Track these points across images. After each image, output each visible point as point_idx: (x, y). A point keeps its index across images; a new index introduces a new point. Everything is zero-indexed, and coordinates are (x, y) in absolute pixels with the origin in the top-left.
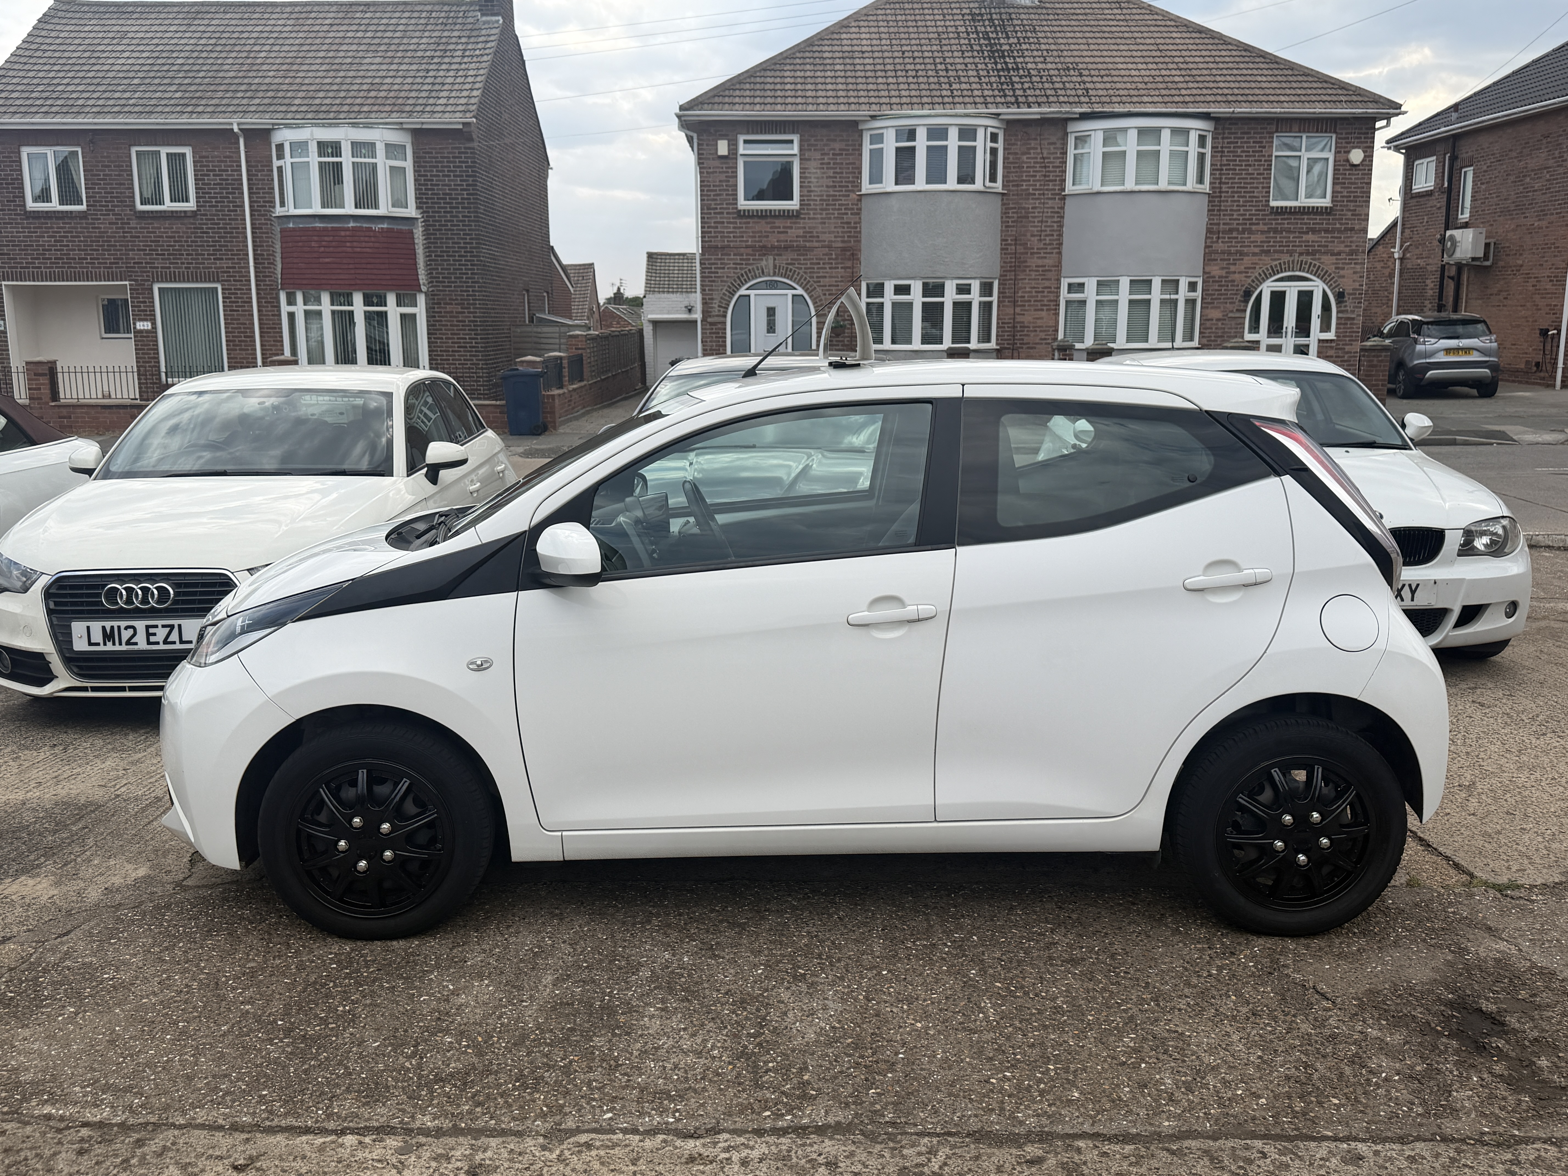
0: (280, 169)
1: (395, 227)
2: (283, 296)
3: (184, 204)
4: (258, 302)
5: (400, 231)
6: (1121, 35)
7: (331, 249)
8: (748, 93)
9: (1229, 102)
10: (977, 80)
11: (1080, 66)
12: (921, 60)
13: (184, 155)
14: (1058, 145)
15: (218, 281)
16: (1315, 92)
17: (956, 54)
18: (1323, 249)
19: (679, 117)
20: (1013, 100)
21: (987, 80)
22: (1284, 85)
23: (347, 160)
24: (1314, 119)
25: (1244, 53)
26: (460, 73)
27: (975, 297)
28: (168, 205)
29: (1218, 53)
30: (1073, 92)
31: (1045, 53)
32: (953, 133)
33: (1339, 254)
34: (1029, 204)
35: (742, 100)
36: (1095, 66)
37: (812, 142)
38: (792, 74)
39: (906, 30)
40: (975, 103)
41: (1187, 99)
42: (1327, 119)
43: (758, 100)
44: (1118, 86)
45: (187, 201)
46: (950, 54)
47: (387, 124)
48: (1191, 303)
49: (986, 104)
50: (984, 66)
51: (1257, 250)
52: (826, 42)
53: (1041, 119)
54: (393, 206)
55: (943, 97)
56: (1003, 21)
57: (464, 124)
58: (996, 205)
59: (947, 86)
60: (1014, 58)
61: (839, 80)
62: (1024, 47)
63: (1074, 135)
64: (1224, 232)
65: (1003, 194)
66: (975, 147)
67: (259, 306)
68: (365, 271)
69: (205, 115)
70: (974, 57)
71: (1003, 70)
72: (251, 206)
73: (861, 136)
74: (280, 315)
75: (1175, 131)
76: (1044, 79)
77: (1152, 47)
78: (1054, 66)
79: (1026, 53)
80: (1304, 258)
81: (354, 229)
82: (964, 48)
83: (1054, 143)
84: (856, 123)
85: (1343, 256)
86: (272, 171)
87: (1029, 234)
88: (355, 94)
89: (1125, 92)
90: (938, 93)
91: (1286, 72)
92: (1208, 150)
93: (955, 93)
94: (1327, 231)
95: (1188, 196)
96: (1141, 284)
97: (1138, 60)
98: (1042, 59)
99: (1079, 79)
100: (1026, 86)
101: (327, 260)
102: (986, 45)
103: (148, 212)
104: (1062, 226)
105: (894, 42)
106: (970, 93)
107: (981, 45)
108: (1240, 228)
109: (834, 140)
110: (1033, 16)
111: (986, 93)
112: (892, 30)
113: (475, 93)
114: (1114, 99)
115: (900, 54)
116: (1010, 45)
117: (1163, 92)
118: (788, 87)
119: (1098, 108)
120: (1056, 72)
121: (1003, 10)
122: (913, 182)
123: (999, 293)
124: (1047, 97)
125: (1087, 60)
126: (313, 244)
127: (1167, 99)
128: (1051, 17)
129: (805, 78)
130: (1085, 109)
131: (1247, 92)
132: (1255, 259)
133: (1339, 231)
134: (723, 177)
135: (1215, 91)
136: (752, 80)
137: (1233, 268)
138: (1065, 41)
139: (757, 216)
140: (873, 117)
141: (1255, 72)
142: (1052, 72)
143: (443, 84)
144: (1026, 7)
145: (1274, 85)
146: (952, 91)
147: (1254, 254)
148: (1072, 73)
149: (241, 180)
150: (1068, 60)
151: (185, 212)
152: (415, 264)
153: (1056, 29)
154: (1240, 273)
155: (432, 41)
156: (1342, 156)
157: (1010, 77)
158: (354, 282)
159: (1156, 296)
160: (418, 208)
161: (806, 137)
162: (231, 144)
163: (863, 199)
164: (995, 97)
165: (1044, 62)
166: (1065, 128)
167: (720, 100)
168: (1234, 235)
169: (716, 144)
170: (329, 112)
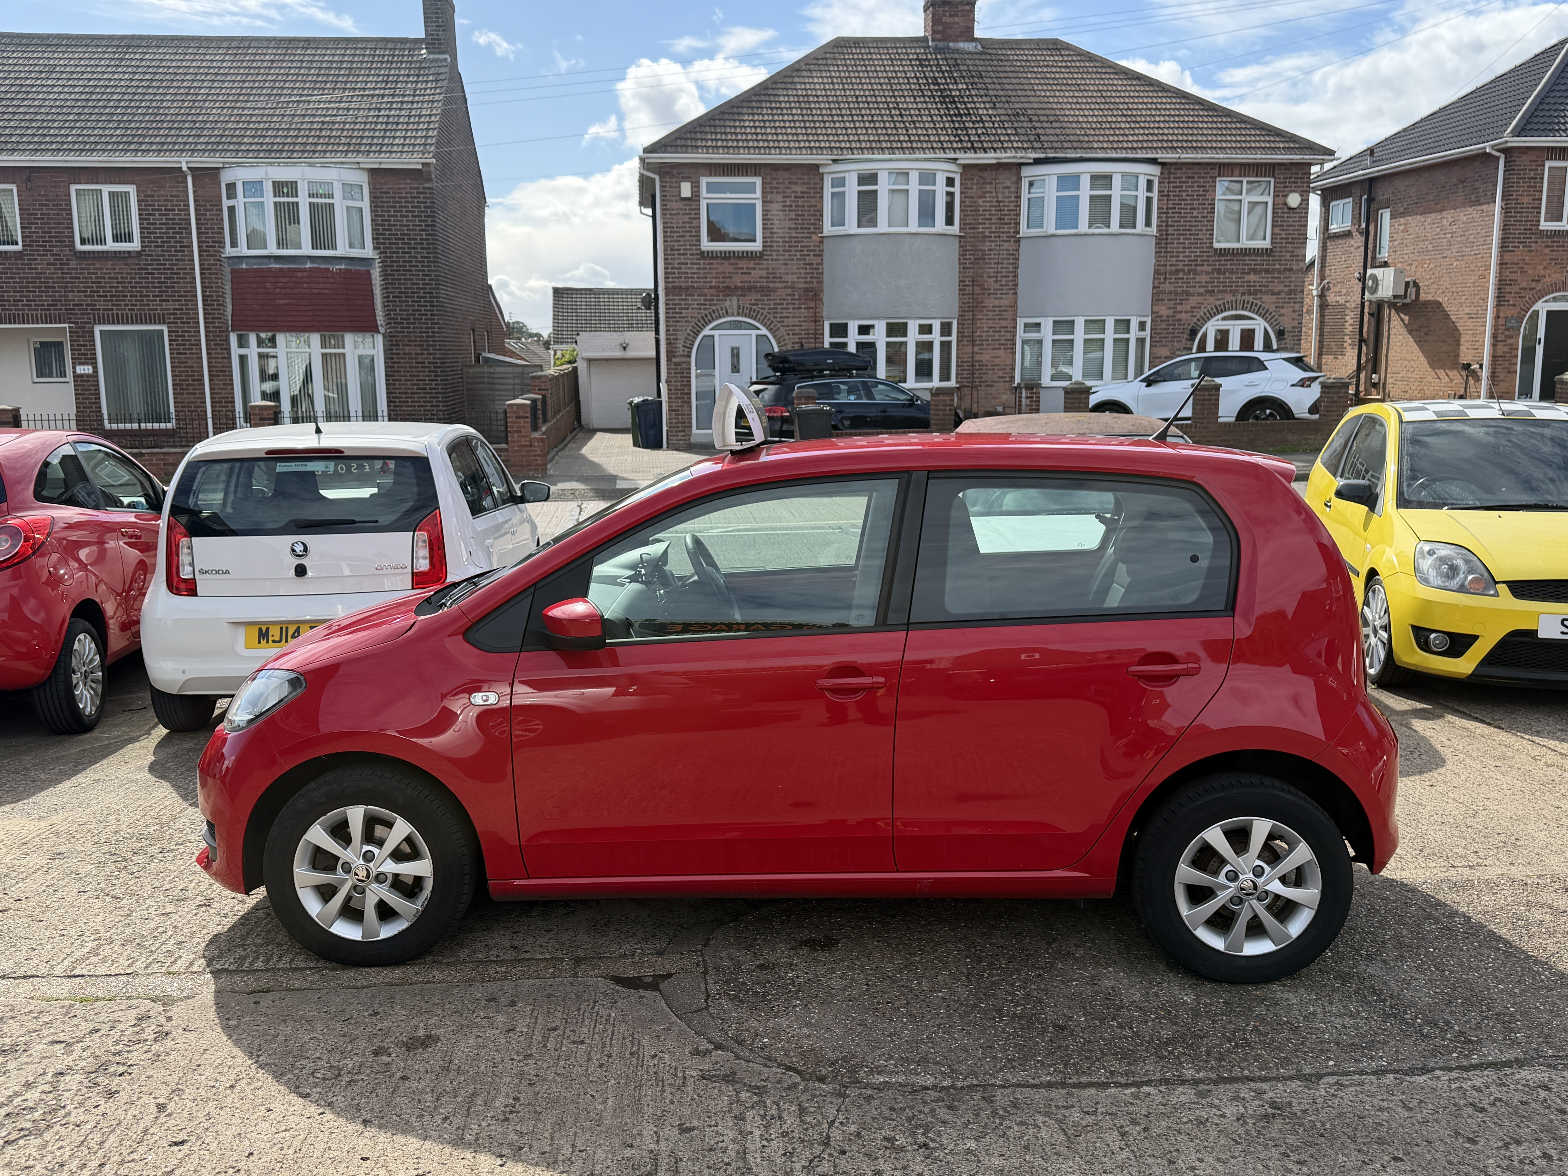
0: (232, 209)
1: (352, 268)
2: (233, 338)
3: (128, 244)
4: (207, 345)
5: (357, 272)
6: (1064, 81)
7: (288, 291)
8: (709, 136)
9: (1175, 148)
10: (932, 125)
11: (1029, 112)
12: (875, 106)
13: (127, 193)
14: (1013, 189)
15: (164, 323)
16: (1254, 138)
17: (908, 99)
18: (1263, 289)
19: (642, 160)
20: (969, 145)
21: (941, 125)
22: (1224, 132)
23: (303, 201)
24: (1253, 165)
25: (1183, 100)
26: (413, 112)
27: (936, 337)
28: (111, 245)
29: (1159, 100)
30: (1025, 138)
32: (914, 178)
33: (1279, 293)
34: (986, 246)
35: (704, 143)
36: (1043, 112)
37: (775, 185)
38: (751, 117)
39: (856, 74)
40: (933, 148)
41: (1135, 145)
42: (1266, 164)
43: (720, 143)
44: (1068, 131)
45: (130, 240)
46: (903, 99)
47: (343, 163)
48: (1141, 341)
49: (944, 149)
50: (936, 112)
51: (1202, 290)
52: (779, 86)
53: (998, 164)
54: (351, 247)
55: (901, 142)
56: (950, 66)
57: (423, 164)
58: (954, 247)
59: (904, 132)
60: (965, 103)
61: (797, 124)
62: (973, 92)
63: (1027, 180)
64: (1171, 273)
65: (961, 237)
66: (933, 191)
67: (208, 349)
68: (323, 313)
69: (151, 154)
70: (925, 102)
71: (955, 115)
72: (199, 247)
73: (822, 179)
74: (230, 358)
75: (1125, 176)
76: (996, 125)
78: (1004, 112)
79: (976, 99)
80: (1246, 297)
81: (311, 270)
82: (915, 93)
84: (817, 167)
85: (1283, 295)
86: (221, 210)
87: (985, 276)
88: (307, 133)
89: (1076, 138)
90: (896, 138)
91: (1224, 119)
92: (1155, 195)
93: (913, 138)
94: (1267, 271)
95: (1139, 238)
96: (1095, 324)
97: (1083, 106)
98: (992, 105)
99: (1030, 125)
100: (980, 131)
101: (283, 302)
102: (936, 91)
103: (89, 252)
104: (1017, 268)
105: (846, 87)
106: (926, 138)
107: (931, 91)
108: (1186, 268)
109: (796, 183)
110: (977, 62)
111: (942, 138)
112: (843, 74)
113: (432, 133)
114: (1066, 145)
115: (854, 99)
117: (1112, 138)
118: (748, 130)
119: (1051, 154)
121: (948, 56)
122: (875, 225)
123: (958, 332)
124: (1002, 142)
125: (1035, 106)
126: (268, 285)
127: (1116, 145)
128: (995, 63)
129: (764, 121)
130: (1038, 155)
131: (1191, 138)
132: (1201, 299)
133: (1279, 271)
134: (686, 218)
135: (1161, 137)
136: (712, 123)
137: (1179, 308)
138: (1012, 87)
139: (721, 257)
140: (835, 161)
141: (1196, 119)
142: (1003, 118)
143: (397, 124)
144: (970, 53)
145: (1215, 132)
146: (909, 136)
147: (1199, 294)
148: (1022, 118)
149: (189, 219)
150: (1016, 106)
151: (129, 252)
152: (373, 305)
153: (1002, 75)
154: (1186, 312)
155: (381, 79)
156: (1280, 200)
157: (963, 122)
158: (311, 324)
159: (1109, 335)
160: (375, 248)
161: (768, 180)
162: (178, 182)
163: (825, 240)
164: (951, 142)
165: (994, 108)
166: (1019, 173)
167: (683, 142)
168: (1181, 275)
169: (679, 187)
170: (282, 151)
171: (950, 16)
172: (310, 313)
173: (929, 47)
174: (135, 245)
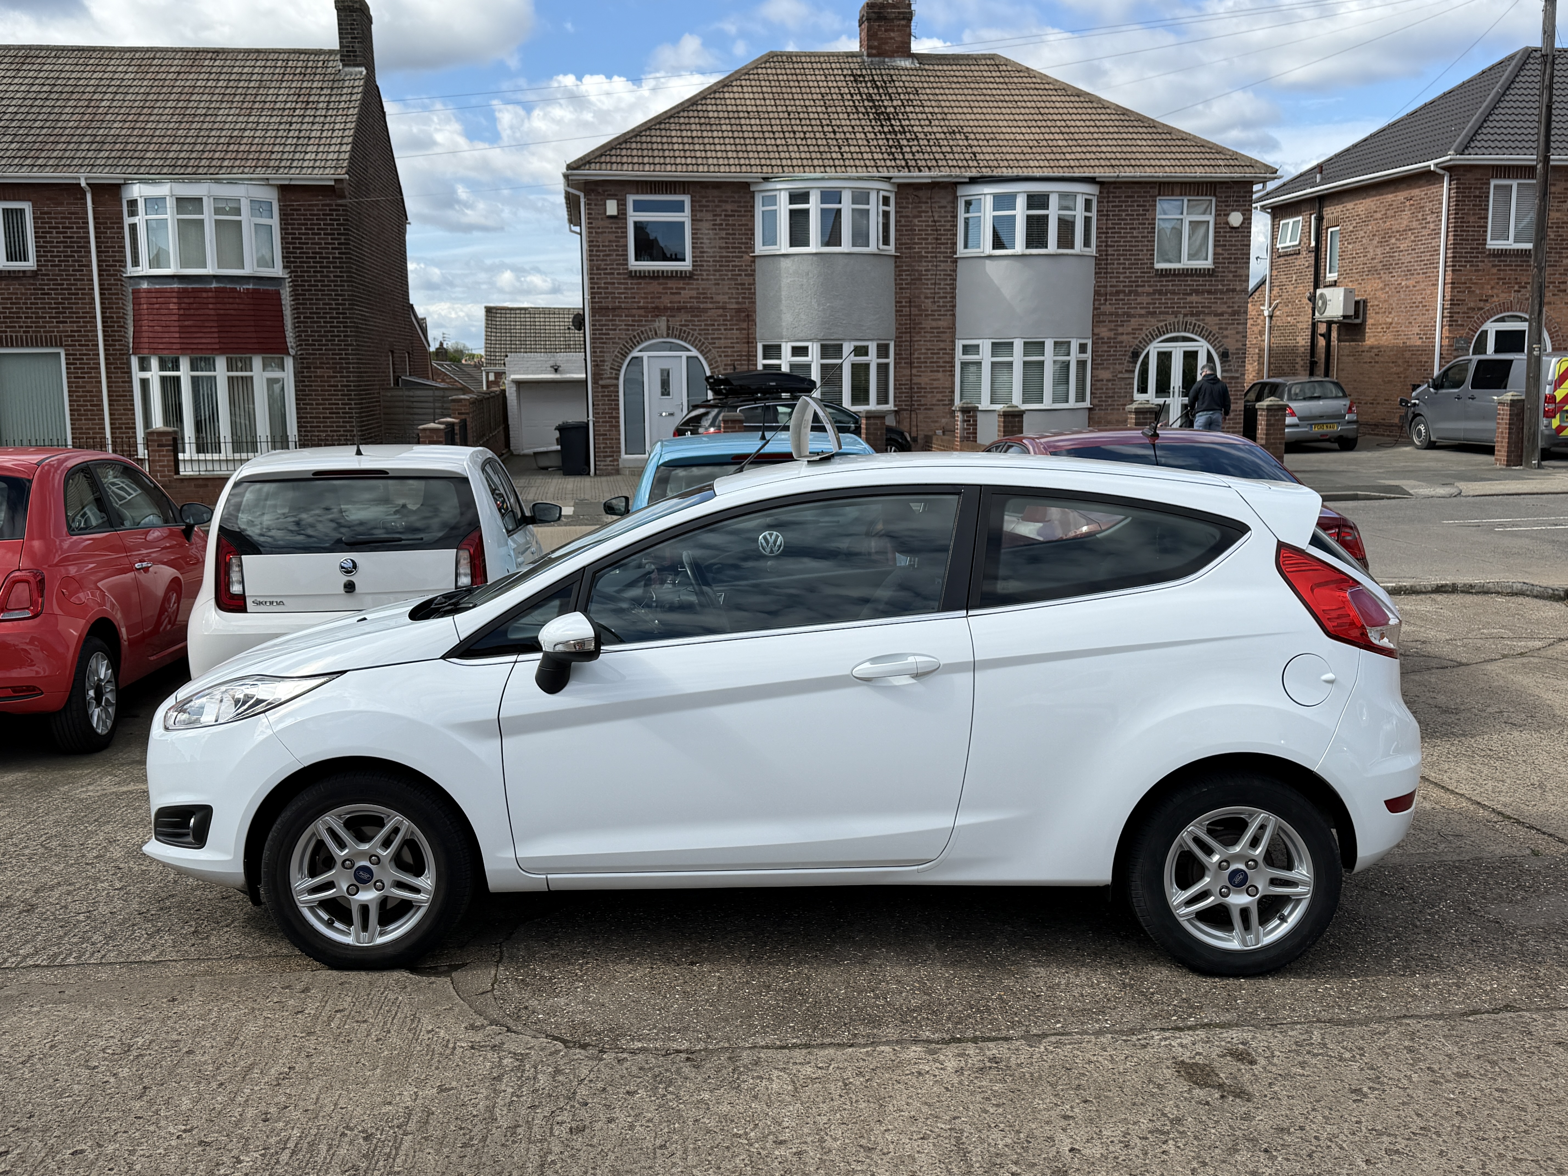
0: (133, 227)
1: (262, 287)
2: (134, 362)
3: (23, 263)
4: (107, 368)
5: (266, 292)
6: (1002, 98)
7: (192, 312)
8: (635, 152)
9: (1113, 166)
10: (865, 143)
11: (965, 130)
12: (808, 122)
13: (22, 211)
14: (949, 209)
15: (61, 345)
16: (1193, 156)
17: (841, 116)
18: (1206, 310)
19: (566, 176)
20: (903, 163)
21: (875, 143)
22: (1164, 149)
23: (209, 217)
24: (1194, 183)
25: (1122, 117)
26: (326, 127)
27: (872, 359)
28: (5, 265)
29: (1098, 117)
30: (961, 156)
31: (930, 116)
32: (847, 197)
33: (1222, 314)
34: (923, 266)
35: (630, 160)
36: (979, 130)
37: (704, 203)
38: (679, 133)
39: (789, 90)
40: (867, 167)
41: (1072, 163)
42: (1207, 183)
43: (646, 160)
44: (1004, 150)
45: (26, 259)
46: (836, 116)
47: (251, 179)
48: (1082, 364)
49: (877, 167)
50: (870, 129)
51: (1143, 312)
52: (708, 101)
53: (933, 182)
54: (258, 266)
55: (833, 159)
56: (885, 82)
57: (336, 180)
58: (890, 267)
59: (837, 149)
60: (900, 120)
61: (727, 141)
62: (908, 109)
63: (963, 199)
64: (1111, 294)
65: (896, 257)
66: (868, 210)
67: (107, 373)
68: (230, 335)
69: (47, 169)
70: (859, 119)
71: (890, 132)
72: (99, 266)
73: (753, 197)
74: (131, 382)
75: (1063, 196)
76: (932, 143)
77: (1033, 111)
78: (940, 130)
79: (911, 116)
80: (1189, 319)
81: (217, 290)
82: (849, 110)
83: (945, 207)
84: (747, 185)
85: (1226, 317)
86: (123, 228)
87: (922, 296)
88: (214, 147)
89: (1012, 157)
90: (829, 156)
91: (1164, 136)
92: (1094, 214)
93: (845, 156)
94: (1209, 292)
95: (1077, 258)
96: (1034, 346)
97: (1020, 123)
98: (927, 122)
99: (966, 143)
100: (914, 149)
101: (186, 323)
102: (871, 107)
104: (955, 289)
105: (778, 102)
106: (860, 156)
108: (1127, 289)
109: (726, 202)
110: (913, 78)
111: (876, 156)
112: (774, 90)
113: (344, 148)
114: (1002, 163)
115: (786, 115)
116: (895, 107)
117: (1048, 157)
118: (676, 147)
119: (986, 172)
120: (943, 136)
121: (883, 72)
122: (807, 244)
123: (896, 354)
124: (936, 160)
125: (971, 123)
126: (172, 306)
127: (1052, 164)
128: (932, 79)
129: (693, 138)
130: (974, 173)
131: (1129, 156)
132: (1142, 320)
133: (1222, 292)
134: (613, 237)
135: (1098, 156)
136: (638, 139)
137: (1120, 330)
139: (650, 277)
140: (766, 179)
141: (1135, 136)
142: (938, 136)
143: (310, 138)
144: (907, 69)
145: (1154, 149)
146: (842, 154)
147: (1141, 316)
148: (958, 136)
149: (88, 238)
150: (952, 123)
151: (24, 272)
152: (283, 326)
153: (938, 91)
154: (1128, 334)
155: (292, 91)
156: (1221, 219)
157: (898, 140)
158: (217, 346)
159: (1049, 357)
160: (284, 267)
161: (697, 198)
162: (77, 199)
163: (757, 260)
164: (885, 160)
165: (930, 125)
166: (955, 192)
167: (608, 159)
168: (1121, 296)
169: (605, 204)
170: (186, 166)
171: (886, 31)
172: (216, 335)
173: (864, 62)
174: (31, 264)
